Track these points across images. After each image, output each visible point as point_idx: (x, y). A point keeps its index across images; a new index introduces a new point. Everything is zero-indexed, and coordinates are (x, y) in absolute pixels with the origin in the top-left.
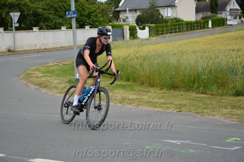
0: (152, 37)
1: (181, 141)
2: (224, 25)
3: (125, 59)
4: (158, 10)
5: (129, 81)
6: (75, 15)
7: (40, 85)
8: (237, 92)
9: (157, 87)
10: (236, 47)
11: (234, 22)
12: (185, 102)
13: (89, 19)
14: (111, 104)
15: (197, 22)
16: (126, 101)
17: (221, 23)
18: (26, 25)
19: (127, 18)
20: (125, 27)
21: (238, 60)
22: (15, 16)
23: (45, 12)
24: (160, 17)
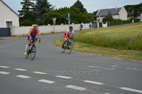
5: (90, 44)
8: (129, 48)
9: (100, 46)
13: (83, 20)
15: (127, 21)
17: (138, 21)
18: (59, 23)
19: (99, 19)
20: (97, 23)
22: (55, 20)
24: (112, 19)
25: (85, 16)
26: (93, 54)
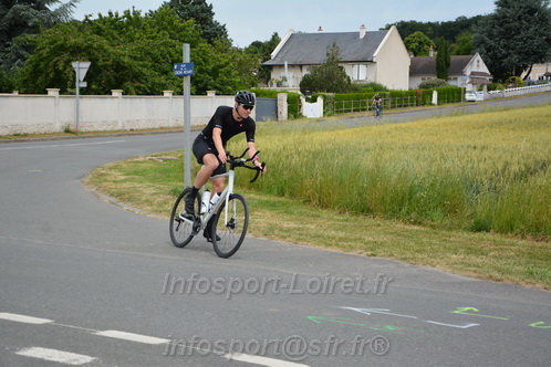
0: (329, 115)
1: (372, 310)
2: (459, 101)
3: (277, 155)
4: (341, 68)
5: (283, 195)
6: (190, 72)
7: (120, 195)
8: (477, 223)
9: (333, 208)
10: (479, 142)
11: (479, 96)
12: (382, 238)
13: (215, 79)
14: (248, 236)
15: (411, 93)
16: (276, 232)
17: (455, 96)
18: (100, 85)
19: (285, 79)
20: (279, 96)
21: (481, 165)
22: (81, 68)
23: (136, 63)
24: (345, 80)
25: (223, 61)
26: (322, 248)
